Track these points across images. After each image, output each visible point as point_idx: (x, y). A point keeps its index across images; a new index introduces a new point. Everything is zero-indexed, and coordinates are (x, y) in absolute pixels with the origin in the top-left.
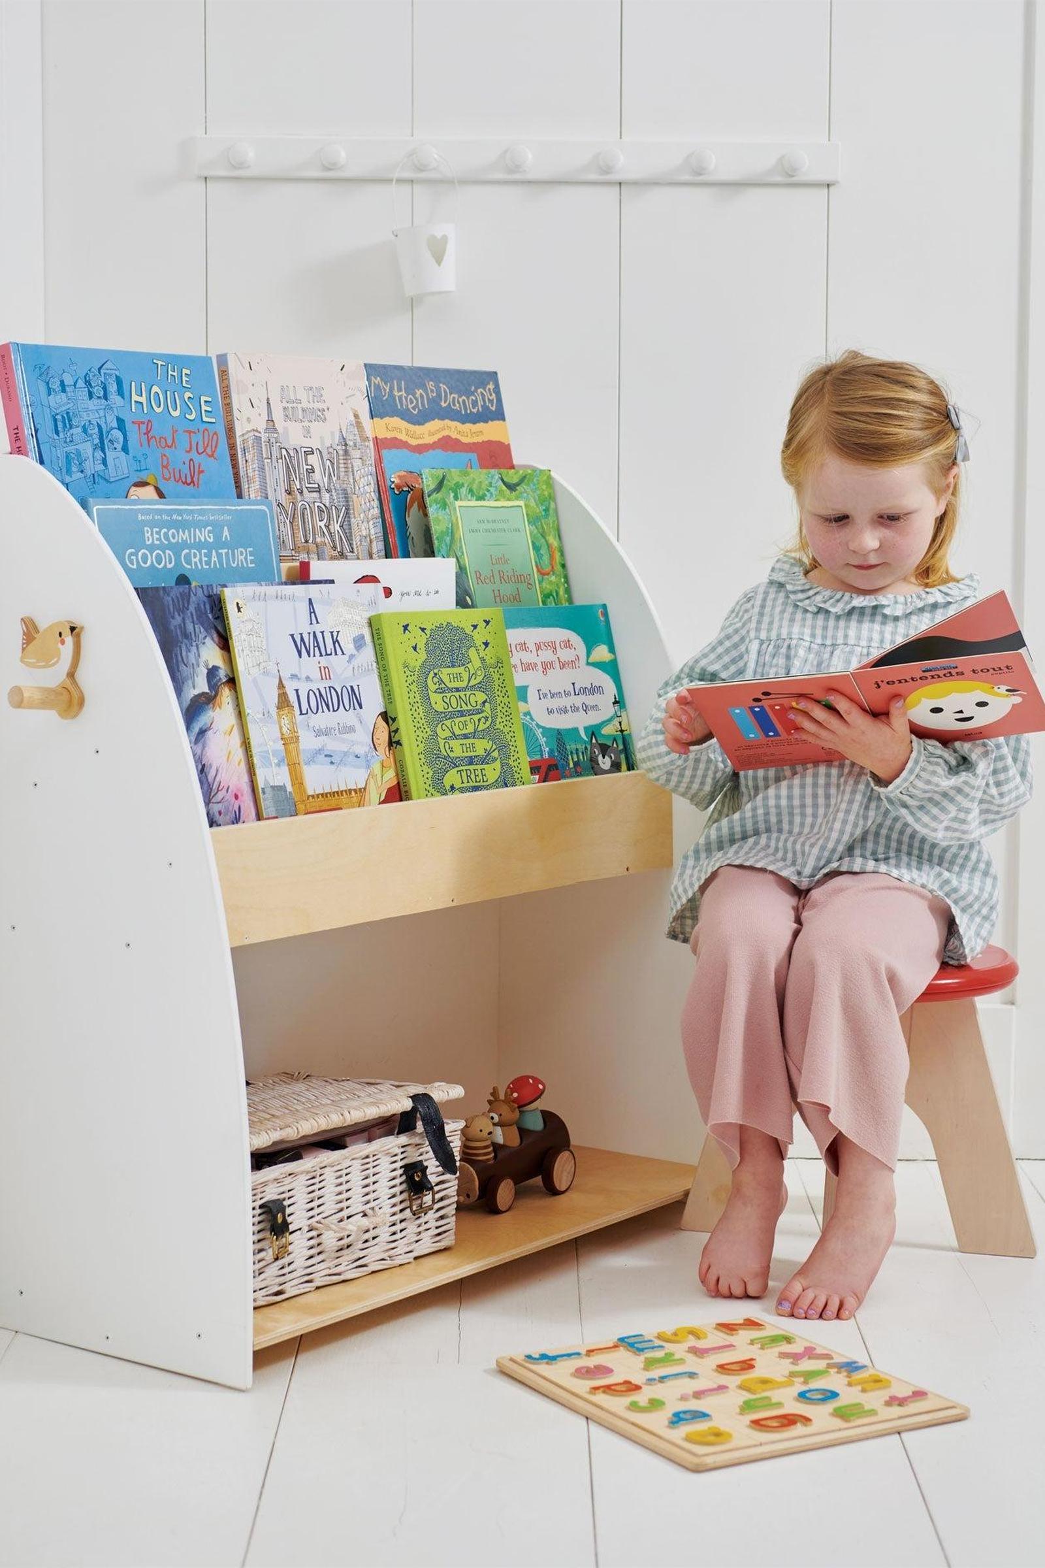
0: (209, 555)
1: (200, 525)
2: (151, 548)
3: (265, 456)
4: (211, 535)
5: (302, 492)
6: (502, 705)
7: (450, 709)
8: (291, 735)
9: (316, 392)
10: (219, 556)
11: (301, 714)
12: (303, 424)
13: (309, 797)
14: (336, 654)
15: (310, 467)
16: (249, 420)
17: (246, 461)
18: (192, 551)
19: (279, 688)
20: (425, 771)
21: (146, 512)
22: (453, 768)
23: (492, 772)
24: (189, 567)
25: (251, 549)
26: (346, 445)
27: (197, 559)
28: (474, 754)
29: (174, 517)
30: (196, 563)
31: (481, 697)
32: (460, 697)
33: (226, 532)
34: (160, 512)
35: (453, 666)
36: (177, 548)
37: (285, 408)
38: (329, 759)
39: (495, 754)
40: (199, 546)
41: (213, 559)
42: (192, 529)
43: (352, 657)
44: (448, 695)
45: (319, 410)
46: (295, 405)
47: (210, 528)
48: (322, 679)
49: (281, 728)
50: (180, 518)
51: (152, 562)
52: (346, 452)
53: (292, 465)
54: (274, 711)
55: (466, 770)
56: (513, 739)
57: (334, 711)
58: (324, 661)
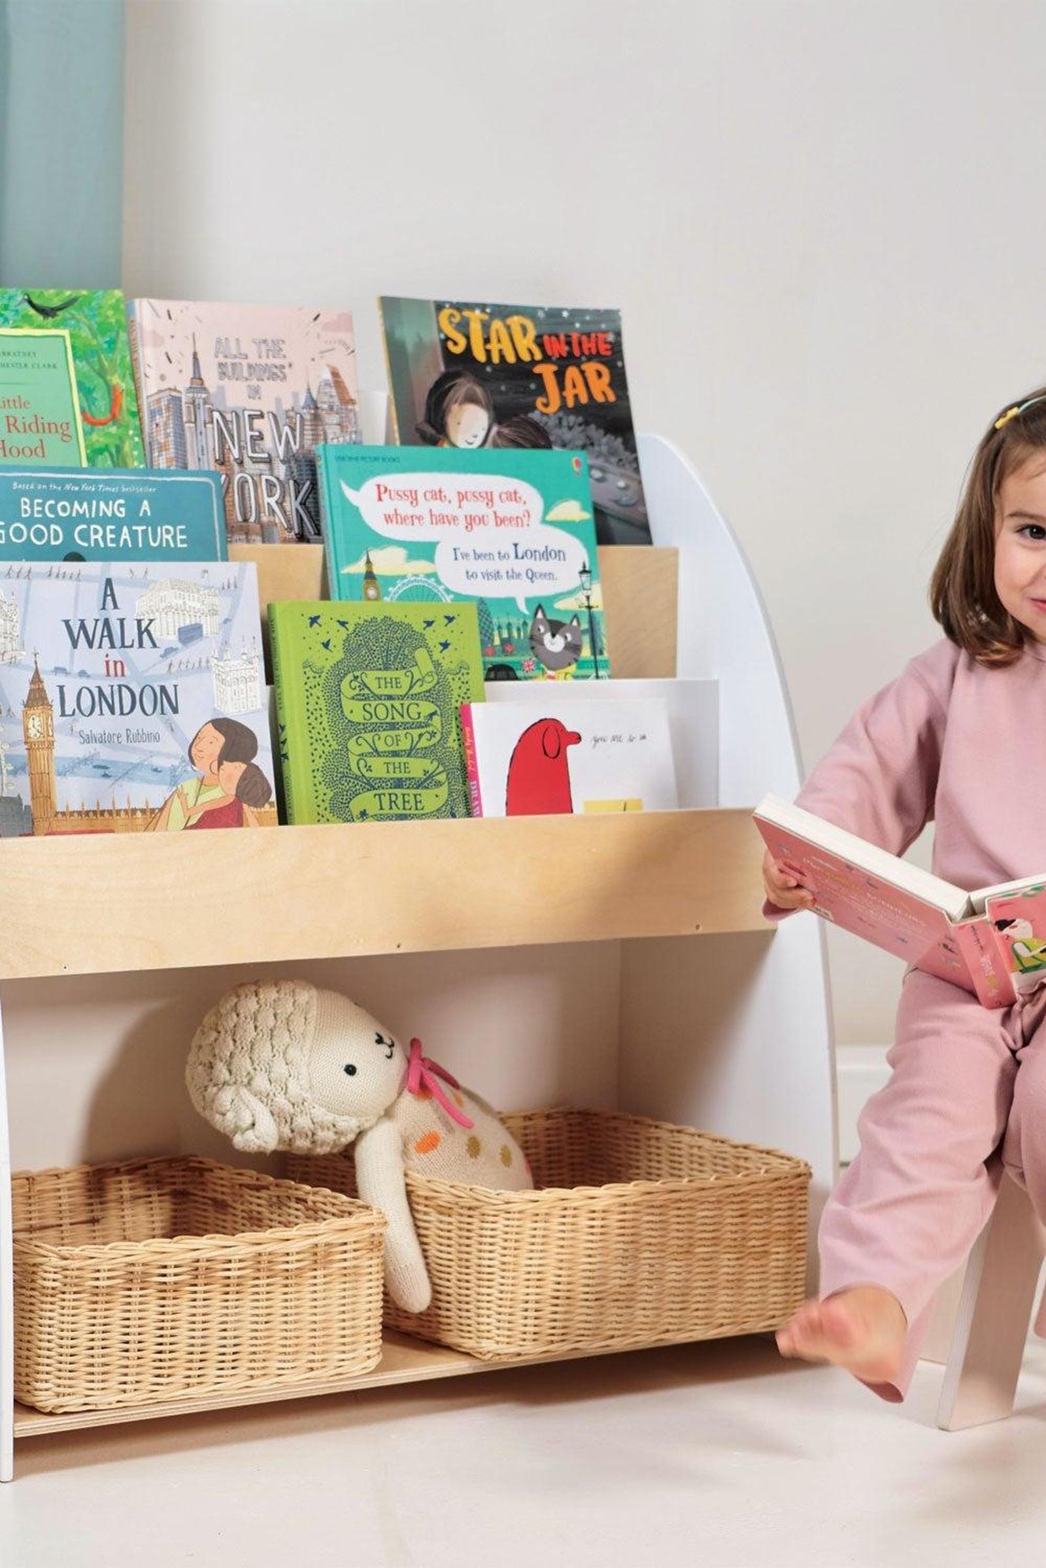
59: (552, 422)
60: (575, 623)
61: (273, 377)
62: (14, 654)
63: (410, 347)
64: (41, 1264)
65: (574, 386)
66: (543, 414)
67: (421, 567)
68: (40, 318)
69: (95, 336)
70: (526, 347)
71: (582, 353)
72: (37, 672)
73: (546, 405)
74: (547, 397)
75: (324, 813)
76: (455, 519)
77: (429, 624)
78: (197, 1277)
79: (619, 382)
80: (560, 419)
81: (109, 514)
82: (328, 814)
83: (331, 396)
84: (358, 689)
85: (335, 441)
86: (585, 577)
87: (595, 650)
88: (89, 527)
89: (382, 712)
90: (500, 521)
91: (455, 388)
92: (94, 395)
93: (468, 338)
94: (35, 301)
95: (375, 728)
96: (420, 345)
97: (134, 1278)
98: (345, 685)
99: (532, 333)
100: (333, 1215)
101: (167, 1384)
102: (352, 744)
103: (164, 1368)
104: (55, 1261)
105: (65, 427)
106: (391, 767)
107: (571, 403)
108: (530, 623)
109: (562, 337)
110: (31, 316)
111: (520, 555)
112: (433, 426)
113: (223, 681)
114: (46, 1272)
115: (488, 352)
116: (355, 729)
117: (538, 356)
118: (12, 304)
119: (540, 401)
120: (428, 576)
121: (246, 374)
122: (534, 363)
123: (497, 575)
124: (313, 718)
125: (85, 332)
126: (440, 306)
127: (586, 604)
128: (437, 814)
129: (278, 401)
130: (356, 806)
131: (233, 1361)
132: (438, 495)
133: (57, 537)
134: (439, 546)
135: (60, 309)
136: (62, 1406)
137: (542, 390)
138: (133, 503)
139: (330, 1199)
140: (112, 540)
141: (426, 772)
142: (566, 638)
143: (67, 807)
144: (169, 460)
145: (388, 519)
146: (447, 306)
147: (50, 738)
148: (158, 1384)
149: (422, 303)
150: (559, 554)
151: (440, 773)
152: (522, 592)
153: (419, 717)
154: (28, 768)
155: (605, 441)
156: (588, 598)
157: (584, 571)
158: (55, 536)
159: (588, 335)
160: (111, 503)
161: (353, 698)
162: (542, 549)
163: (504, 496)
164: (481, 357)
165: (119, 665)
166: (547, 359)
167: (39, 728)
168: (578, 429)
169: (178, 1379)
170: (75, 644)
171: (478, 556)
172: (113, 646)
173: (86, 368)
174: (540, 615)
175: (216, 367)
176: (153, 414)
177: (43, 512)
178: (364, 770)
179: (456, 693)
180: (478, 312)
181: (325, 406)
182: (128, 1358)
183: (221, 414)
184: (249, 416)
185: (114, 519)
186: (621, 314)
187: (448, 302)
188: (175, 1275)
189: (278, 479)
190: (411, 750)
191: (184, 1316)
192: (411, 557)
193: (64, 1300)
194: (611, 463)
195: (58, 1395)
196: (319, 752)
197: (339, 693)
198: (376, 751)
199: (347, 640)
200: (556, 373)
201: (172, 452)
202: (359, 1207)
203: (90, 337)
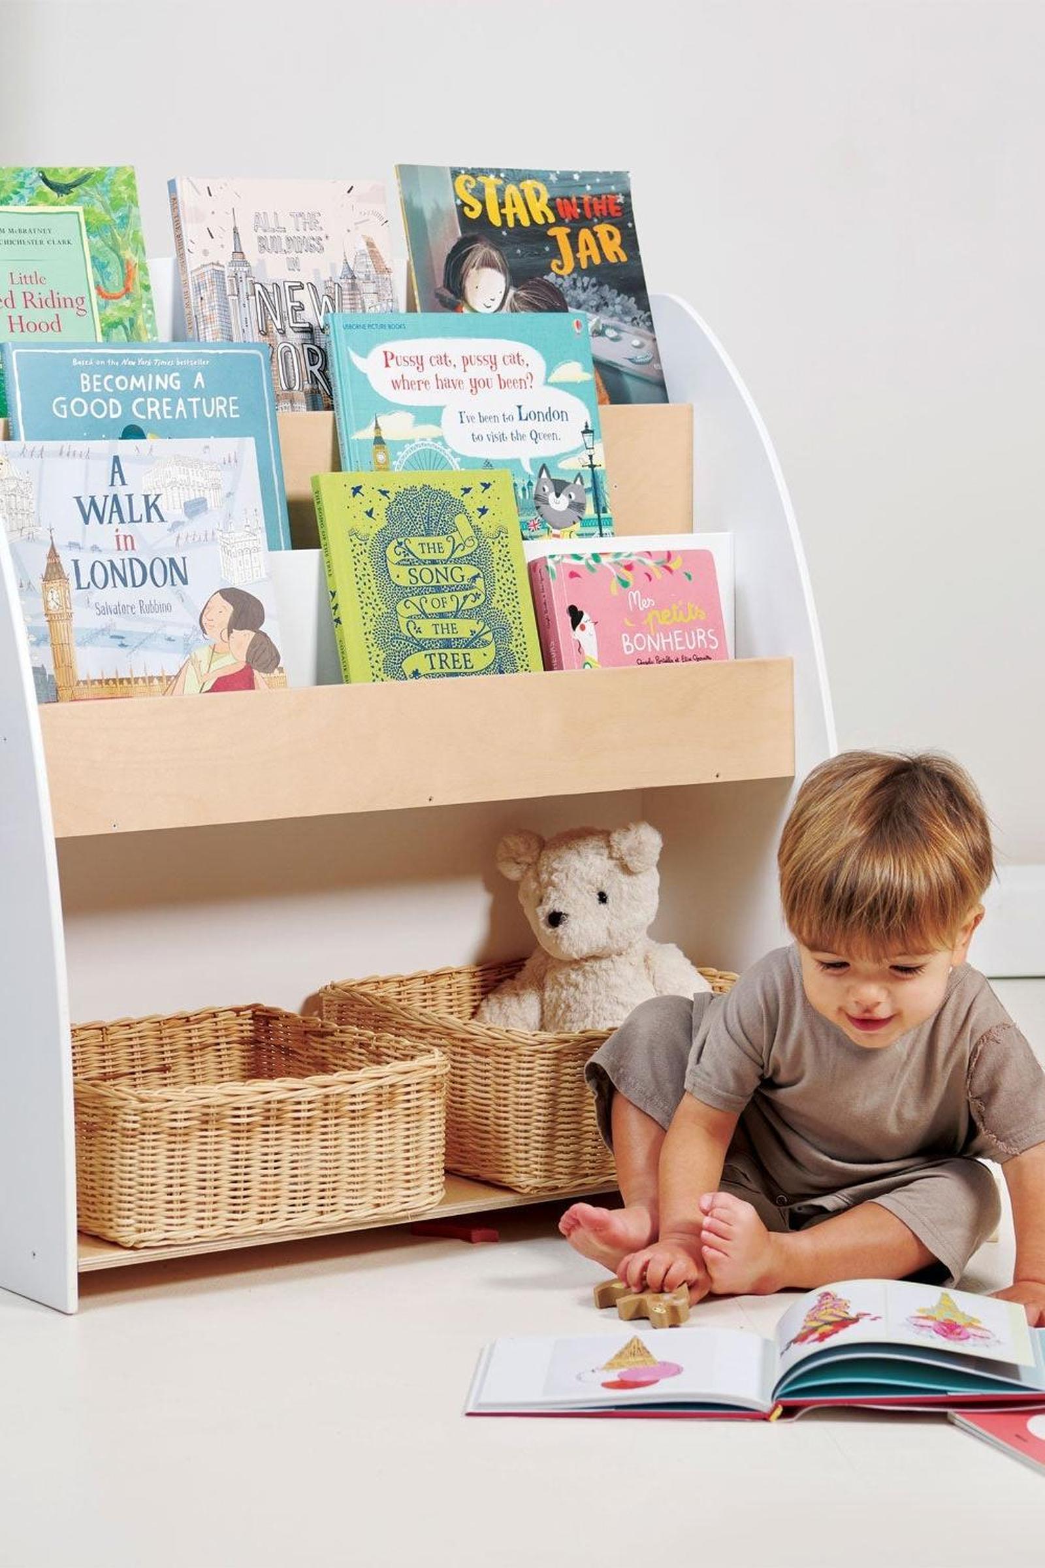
0: (173, 405)
1: (163, 371)
2: (89, 397)
3: (228, 292)
4: (178, 382)
5: (284, 332)
6: (504, 581)
7: (420, 584)
8: (61, 611)
9: (311, 219)
10: (188, 405)
11: (79, 587)
12: (288, 255)
13: (78, 683)
14: (149, 520)
15: (298, 304)
16: (205, 253)
17: (202, 299)
18: (149, 400)
19: (49, 557)
20: (374, 654)
21: (80, 357)
22: (419, 651)
23: (481, 657)
24: (143, 417)
25: (236, 398)
26: (354, 278)
27: (156, 409)
28: (455, 636)
29: (125, 362)
30: (153, 413)
31: (470, 571)
32: (437, 570)
33: (199, 378)
34: (104, 357)
35: (428, 535)
36: (127, 398)
37: (260, 238)
38: (119, 641)
39: (489, 637)
40: (159, 394)
41: (179, 409)
42: (151, 376)
43: (177, 524)
44: (419, 568)
45: (314, 239)
46: (276, 234)
47: (177, 374)
48: (119, 549)
49: (46, 602)
50: (134, 363)
51: (89, 411)
52: (353, 286)
53: (271, 302)
54: (38, 583)
55: (440, 654)
56: (517, 621)
57: (134, 585)
58: (125, 529)
59: (567, 283)
60: (578, 482)
61: (311, 249)
62: (32, 529)
63: (428, 215)
64: (122, 1107)
65: (587, 248)
66: (558, 276)
67: (428, 431)
68: (54, 195)
69: (107, 211)
70: (540, 210)
71: (594, 216)
72: (53, 548)
73: (561, 267)
74: (561, 259)
75: (378, 673)
76: (460, 383)
77: (467, 491)
78: (268, 1118)
79: (630, 242)
80: (575, 281)
81: (165, 387)
82: (382, 674)
83: (367, 266)
84: (403, 555)
85: (373, 309)
86: (588, 437)
87: (599, 508)
88: (146, 401)
89: (427, 576)
90: (503, 384)
91: (473, 253)
92: (108, 269)
93: (483, 203)
94: (50, 179)
95: (422, 591)
96: (438, 211)
97: (207, 1119)
98: (390, 552)
99: (545, 196)
100: (396, 1058)
101: (242, 1220)
102: (400, 607)
103: (239, 1205)
104: (135, 1103)
105: (80, 301)
106: (439, 628)
107: (584, 265)
108: (535, 483)
109: (574, 200)
110: (45, 194)
111: (524, 417)
112: (452, 292)
113: (228, 552)
114: (126, 1114)
115: (503, 216)
116: (404, 593)
117: (552, 219)
118: (28, 182)
119: (555, 263)
120: (435, 440)
121: (285, 247)
122: (548, 225)
123: (502, 437)
124: (361, 583)
125: (98, 208)
126: (455, 173)
127: (590, 463)
128: (486, 671)
129: (316, 272)
130: (408, 666)
131: (304, 1197)
132: (444, 360)
133: (116, 411)
134: (445, 410)
135: (74, 185)
136: (143, 1241)
137: (556, 253)
138: (187, 375)
139: (393, 1043)
140: (169, 413)
141: (473, 632)
142: (570, 497)
143: (88, 676)
144: (214, 333)
145: (395, 385)
146: (463, 172)
147: (68, 611)
148: (233, 1220)
149: (437, 170)
150: (562, 415)
151: (487, 632)
152: (527, 453)
153: (463, 580)
154: (49, 640)
155: (620, 301)
156: (591, 457)
157: (587, 431)
158: (114, 411)
159: (599, 197)
160: (166, 376)
161: (398, 563)
162: (545, 411)
163: (507, 360)
164: (496, 221)
165: (129, 539)
166: (560, 222)
167: (58, 601)
168: (591, 290)
169: (252, 1215)
170: (86, 520)
171: (483, 419)
172: (122, 521)
173: (101, 243)
174: (544, 475)
175: (256, 241)
176: (198, 288)
177: (102, 387)
178: (413, 632)
179: (496, 556)
180: (492, 177)
181: (362, 276)
182: (205, 1195)
183: (262, 286)
184: (289, 287)
185: (169, 392)
186: (630, 175)
187: (465, 169)
188: (248, 1116)
189: (319, 348)
190: (457, 611)
191: (256, 1155)
192: (417, 422)
193: (143, 1141)
194: (625, 322)
195: (139, 1231)
196: (370, 614)
197: (385, 559)
198: (424, 613)
199: (389, 509)
200: (568, 235)
201: (217, 325)
202: (421, 1051)
203: (103, 213)
